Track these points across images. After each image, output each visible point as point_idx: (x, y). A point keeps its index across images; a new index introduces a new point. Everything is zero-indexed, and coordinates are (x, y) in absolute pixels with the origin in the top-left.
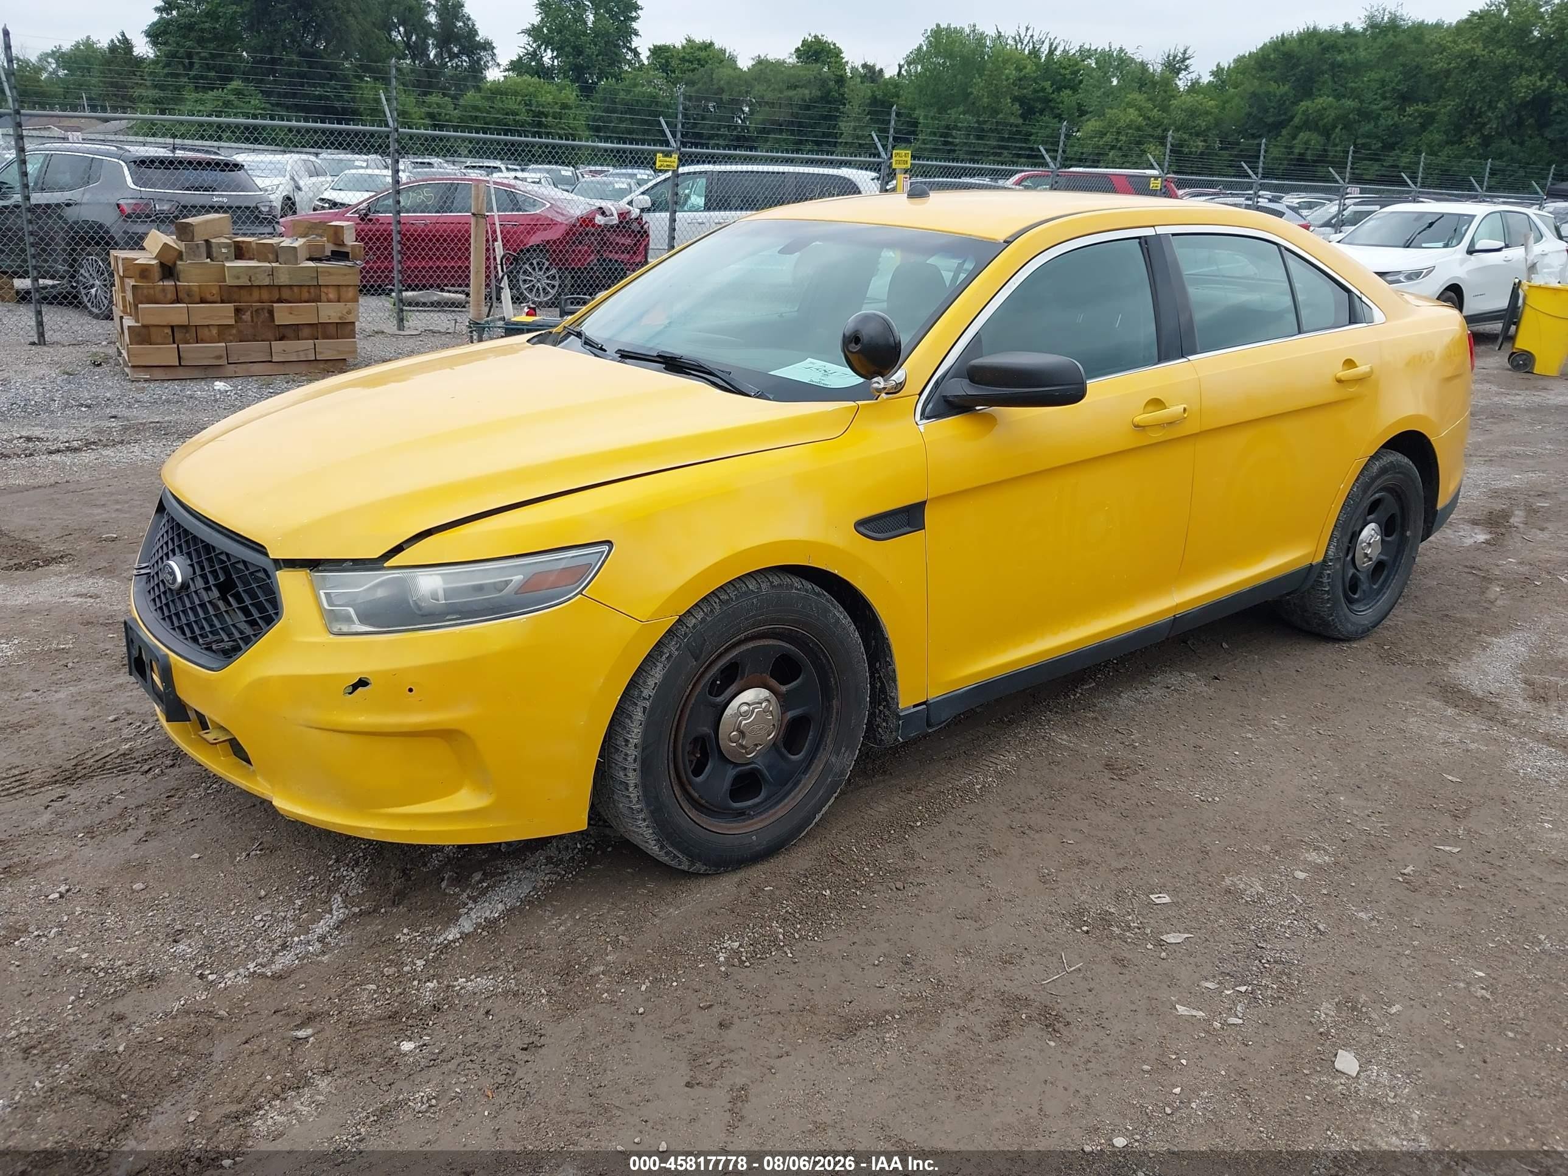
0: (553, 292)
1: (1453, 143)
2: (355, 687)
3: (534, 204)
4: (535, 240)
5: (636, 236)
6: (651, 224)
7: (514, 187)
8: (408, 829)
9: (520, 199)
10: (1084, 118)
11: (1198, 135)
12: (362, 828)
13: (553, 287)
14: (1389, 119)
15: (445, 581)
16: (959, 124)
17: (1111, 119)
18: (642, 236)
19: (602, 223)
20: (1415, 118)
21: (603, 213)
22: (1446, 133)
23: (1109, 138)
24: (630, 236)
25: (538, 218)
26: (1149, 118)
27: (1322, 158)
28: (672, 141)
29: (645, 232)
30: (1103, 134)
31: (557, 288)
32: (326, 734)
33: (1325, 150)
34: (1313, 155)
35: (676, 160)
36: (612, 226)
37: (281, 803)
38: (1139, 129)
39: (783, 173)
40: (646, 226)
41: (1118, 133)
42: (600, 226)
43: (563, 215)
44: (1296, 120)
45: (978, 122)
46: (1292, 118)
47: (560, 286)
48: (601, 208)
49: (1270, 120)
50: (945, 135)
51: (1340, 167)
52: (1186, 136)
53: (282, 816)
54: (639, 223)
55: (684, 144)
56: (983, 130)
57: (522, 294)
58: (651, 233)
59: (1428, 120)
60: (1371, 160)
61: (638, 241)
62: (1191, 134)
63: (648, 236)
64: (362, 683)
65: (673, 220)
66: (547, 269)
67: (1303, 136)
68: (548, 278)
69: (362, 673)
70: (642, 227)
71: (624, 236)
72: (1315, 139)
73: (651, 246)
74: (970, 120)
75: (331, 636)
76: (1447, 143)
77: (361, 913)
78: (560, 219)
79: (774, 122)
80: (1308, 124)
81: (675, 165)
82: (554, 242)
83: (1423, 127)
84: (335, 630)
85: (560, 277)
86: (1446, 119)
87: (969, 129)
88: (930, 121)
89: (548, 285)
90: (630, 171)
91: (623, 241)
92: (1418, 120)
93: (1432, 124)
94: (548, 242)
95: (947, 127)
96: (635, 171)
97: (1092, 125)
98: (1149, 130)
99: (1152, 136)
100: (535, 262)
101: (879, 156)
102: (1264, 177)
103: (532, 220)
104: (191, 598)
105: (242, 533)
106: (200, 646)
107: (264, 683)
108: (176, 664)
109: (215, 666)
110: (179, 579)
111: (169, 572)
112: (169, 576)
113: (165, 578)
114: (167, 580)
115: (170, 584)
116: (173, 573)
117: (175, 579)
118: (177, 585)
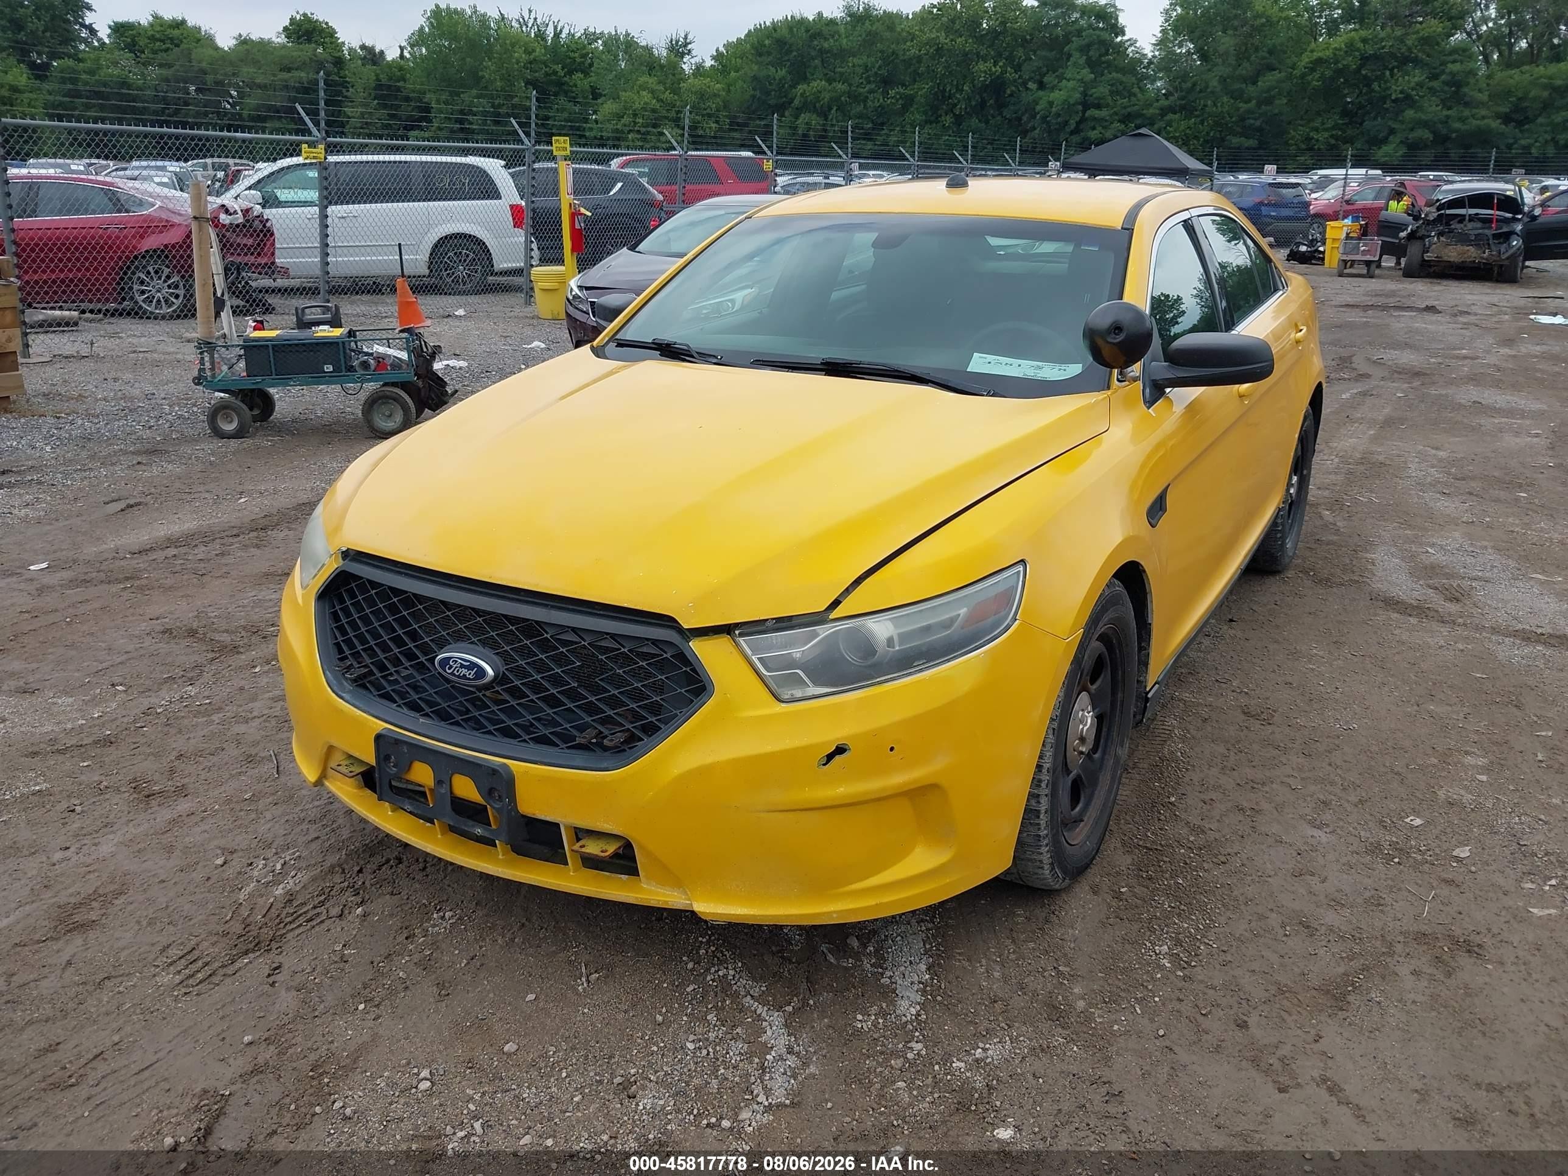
0: (177, 302)
1: (931, 123)
2: (830, 757)
3: (141, 203)
4: (152, 242)
5: (258, 236)
6: (274, 221)
7: (111, 184)
8: (874, 903)
9: (123, 198)
10: (600, 101)
11: (710, 116)
12: (819, 914)
13: (177, 297)
14: (876, 100)
15: (896, 627)
16: (474, 109)
17: (626, 102)
18: (265, 235)
19: (227, 222)
20: (897, 100)
21: (227, 211)
22: (925, 113)
23: (626, 120)
24: (252, 236)
25: (148, 218)
26: (662, 101)
27: (823, 137)
28: (314, 130)
29: (269, 231)
30: (620, 117)
31: (181, 298)
32: (790, 815)
33: (825, 131)
34: (815, 136)
35: (323, 151)
36: (238, 226)
37: (707, 907)
38: (654, 111)
39: (406, 162)
40: (268, 225)
41: (635, 115)
42: (224, 226)
43: (180, 215)
44: (796, 102)
45: (493, 106)
46: (792, 101)
47: (185, 296)
48: (223, 206)
49: (772, 102)
50: (460, 121)
51: (843, 145)
52: (699, 118)
53: (706, 922)
54: (261, 222)
55: (328, 134)
56: (499, 115)
57: (141, 307)
58: (275, 232)
59: (909, 100)
60: (864, 139)
61: (262, 241)
62: (703, 116)
63: (272, 234)
64: (840, 750)
65: (324, 216)
66: (168, 277)
67: (804, 117)
68: (169, 287)
69: (838, 739)
70: (264, 226)
71: (245, 235)
72: (815, 121)
73: (277, 245)
74: (484, 105)
75: (783, 705)
76: (926, 122)
77: (796, 1011)
78: (176, 220)
79: (270, 108)
80: (806, 107)
81: (322, 156)
82: (173, 246)
83: (905, 108)
84: (786, 697)
85: (184, 286)
86: (923, 100)
87: (485, 114)
88: (443, 106)
89: (171, 294)
90: (160, 163)
91: (245, 241)
92: (900, 102)
93: (911, 105)
94: (166, 246)
95: (462, 112)
96: (167, 163)
97: (608, 107)
98: (664, 113)
99: (666, 118)
100: (150, 269)
101: (523, 143)
102: (778, 154)
103: (145, 221)
104: (516, 692)
105: (625, 605)
106: (558, 746)
107: (704, 772)
108: (526, 772)
109: (605, 765)
110: (490, 671)
111: (462, 666)
112: (464, 671)
113: (452, 674)
114: (459, 677)
115: (469, 679)
116: (473, 665)
117: (481, 672)
118: (487, 680)
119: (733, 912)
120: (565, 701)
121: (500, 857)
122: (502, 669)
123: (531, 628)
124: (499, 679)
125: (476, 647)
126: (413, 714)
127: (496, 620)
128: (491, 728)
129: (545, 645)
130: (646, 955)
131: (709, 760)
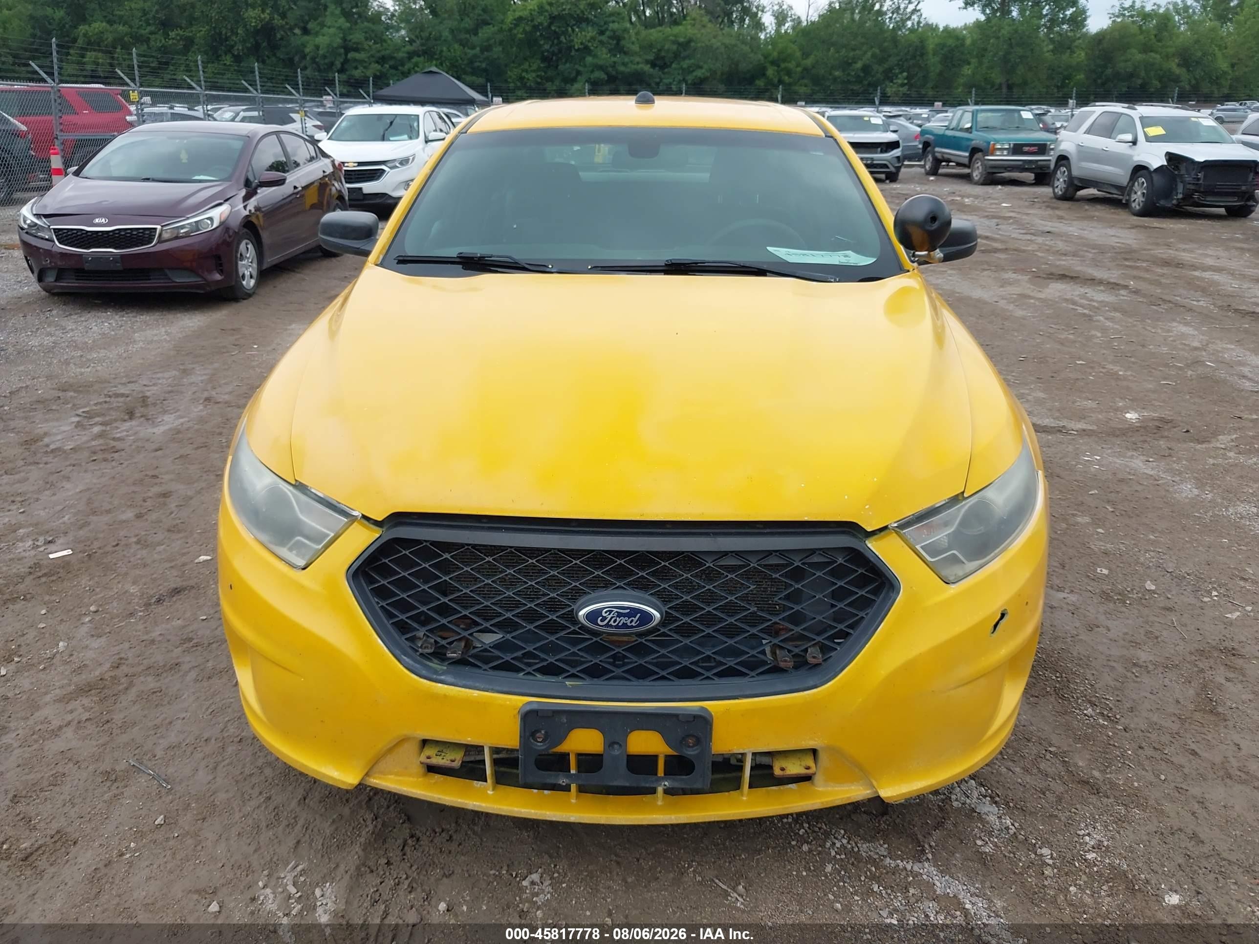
2: (996, 625)
20: (178, 41)
32: (970, 686)
44: (80, 42)
46: (75, 40)
64: (1003, 616)
67: (90, 56)
69: (1002, 605)
72: (102, 59)
75: (953, 586)
84: (951, 578)
92: (181, 42)
104: (686, 631)
105: (806, 519)
106: (747, 675)
107: (909, 667)
108: (727, 711)
109: (811, 683)
110: (657, 614)
111: (620, 615)
112: (623, 620)
113: (608, 625)
114: (617, 627)
115: (632, 627)
116: (633, 612)
117: (646, 617)
118: (654, 623)
119: (915, 788)
120: (748, 628)
121: (660, 803)
122: (665, 609)
123: (689, 560)
124: (667, 619)
125: (625, 592)
126: (553, 679)
127: (642, 559)
128: (664, 673)
129: (709, 575)
130: (759, 852)
131: (912, 653)
